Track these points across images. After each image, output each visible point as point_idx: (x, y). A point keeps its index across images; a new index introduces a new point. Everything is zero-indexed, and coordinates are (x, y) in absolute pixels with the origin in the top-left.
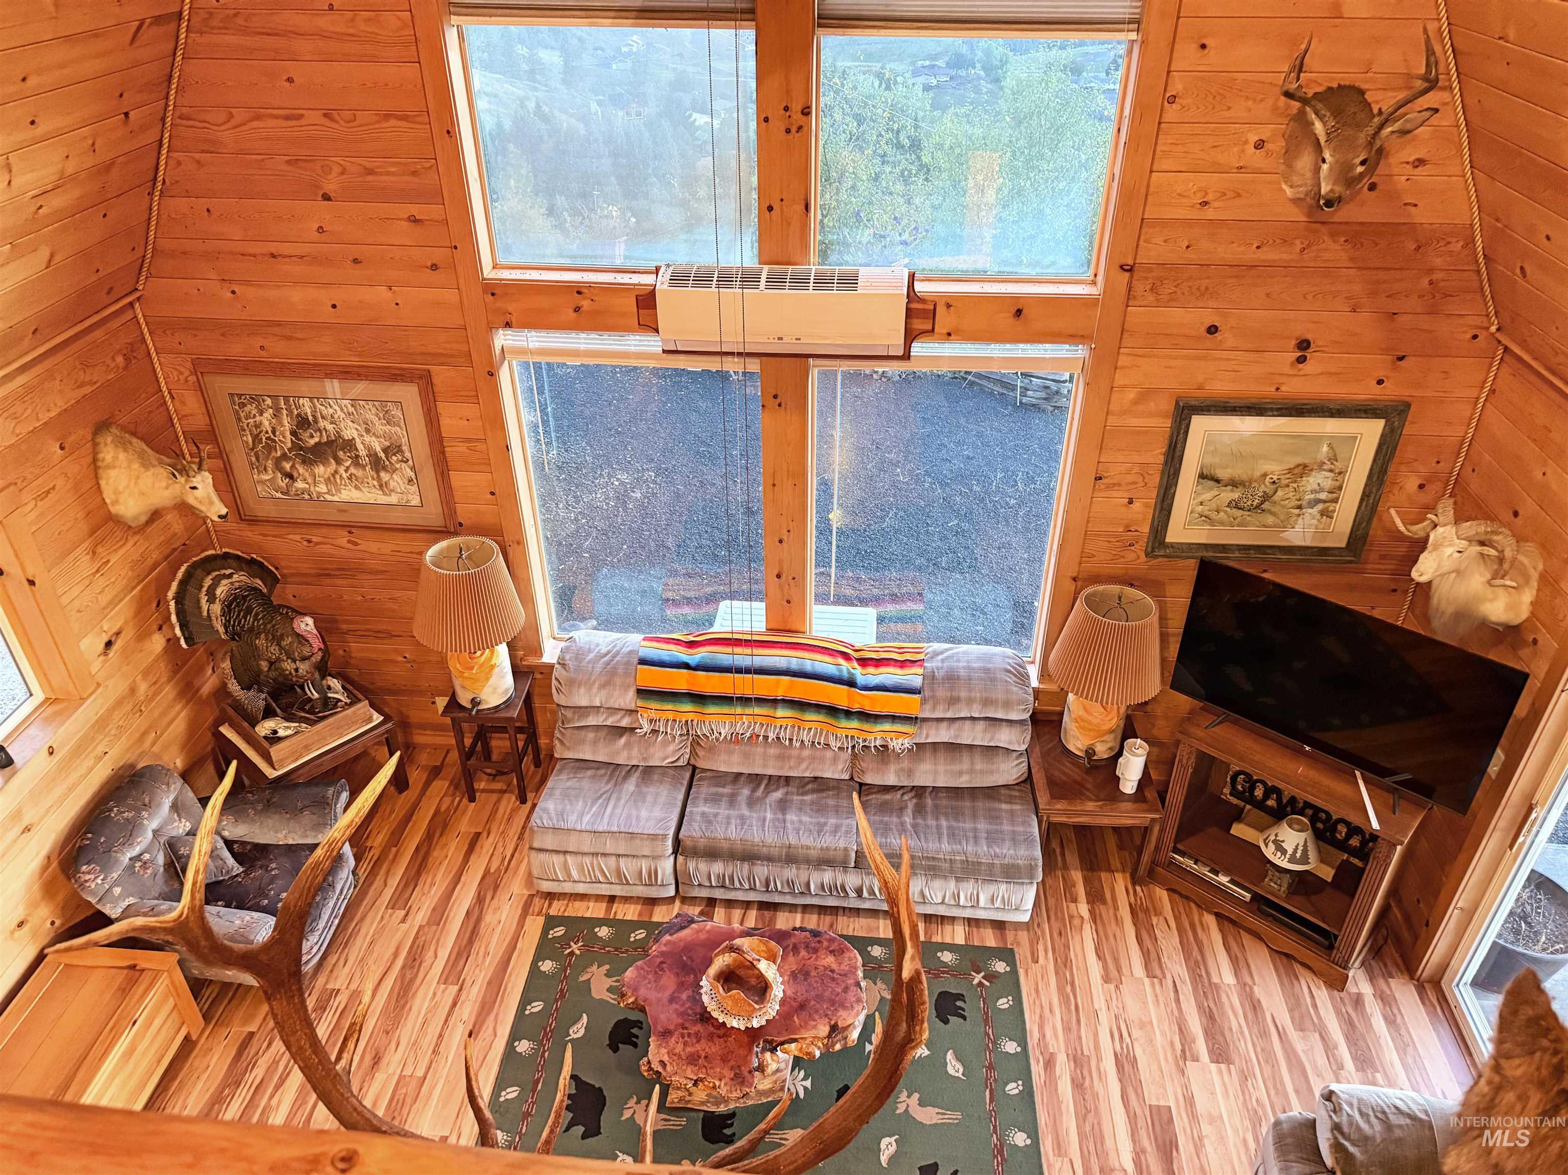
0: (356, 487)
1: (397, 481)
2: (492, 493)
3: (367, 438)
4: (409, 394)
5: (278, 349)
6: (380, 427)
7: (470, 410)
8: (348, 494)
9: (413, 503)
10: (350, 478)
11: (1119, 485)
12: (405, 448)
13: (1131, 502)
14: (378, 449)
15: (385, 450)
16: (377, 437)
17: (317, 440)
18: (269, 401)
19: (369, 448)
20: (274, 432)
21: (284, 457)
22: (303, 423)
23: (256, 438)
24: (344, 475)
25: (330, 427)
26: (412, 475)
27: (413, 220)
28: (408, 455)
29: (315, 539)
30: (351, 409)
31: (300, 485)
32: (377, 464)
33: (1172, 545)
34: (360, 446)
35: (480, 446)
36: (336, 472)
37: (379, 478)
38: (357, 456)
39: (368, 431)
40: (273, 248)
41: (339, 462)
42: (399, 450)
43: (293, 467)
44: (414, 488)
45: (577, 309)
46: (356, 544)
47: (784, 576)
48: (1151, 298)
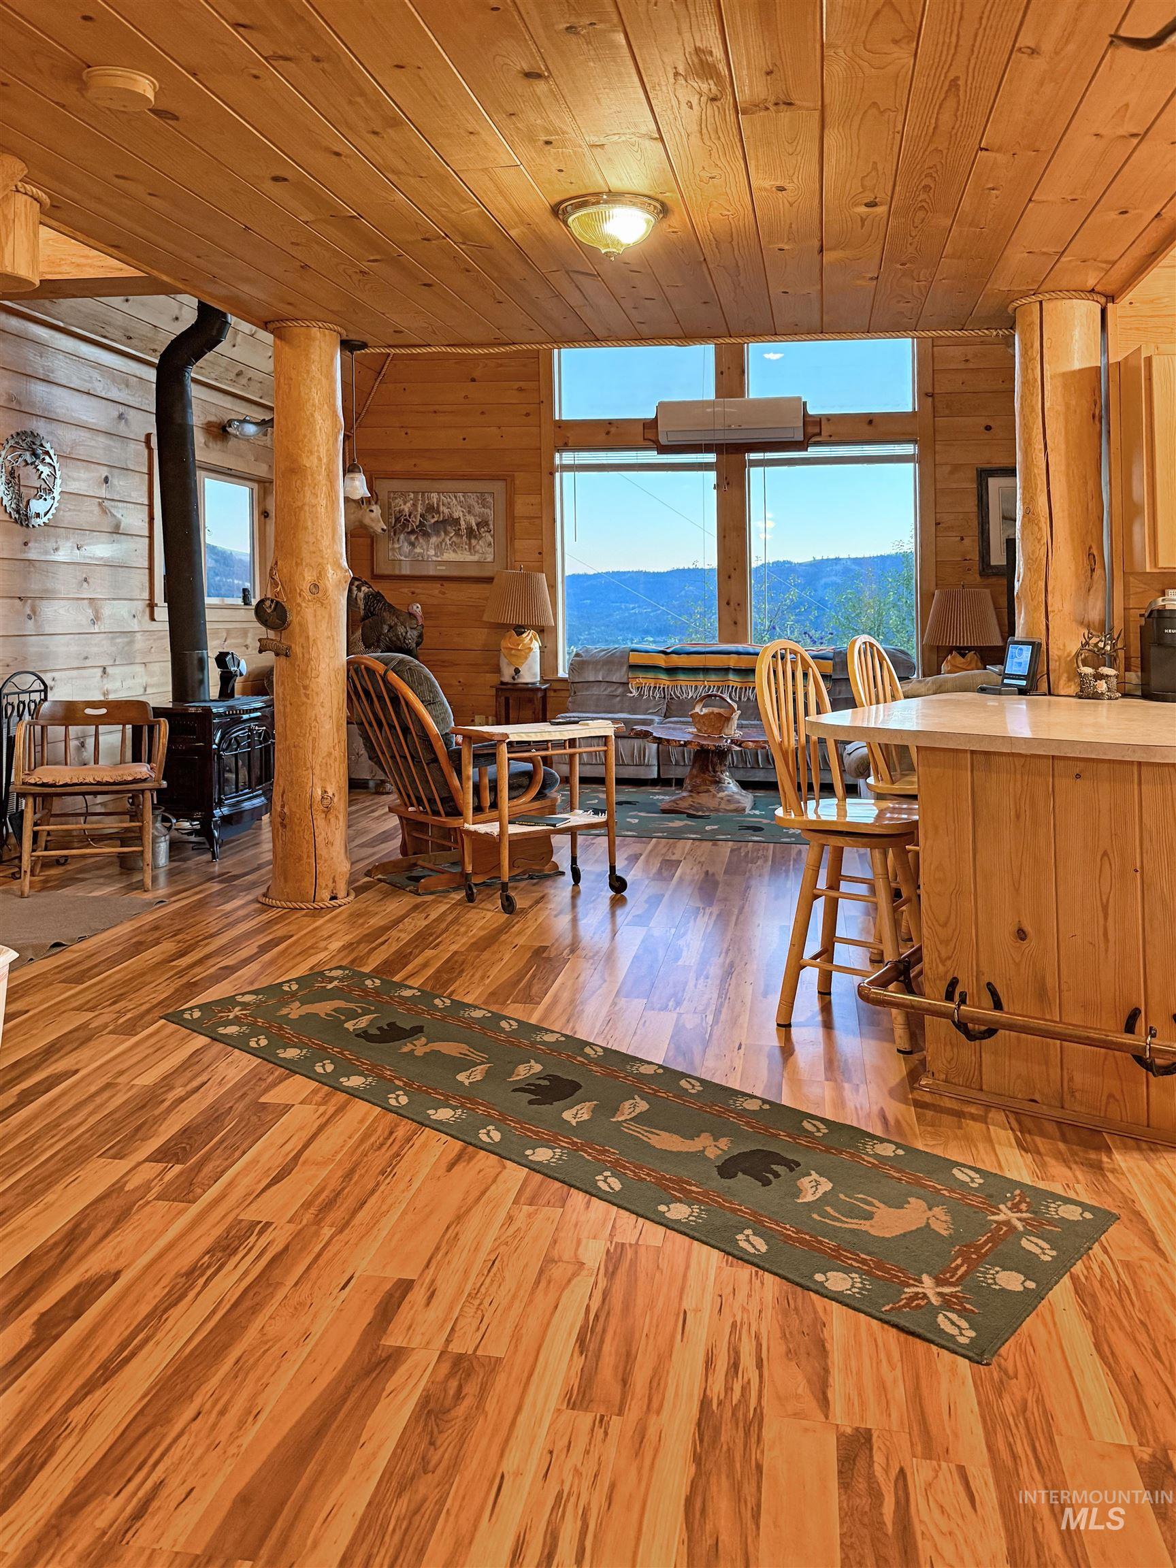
0: (454, 551)
1: (480, 545)
2: (540, 553)
3: (468, 517)
4: (498, 487)
5: (426, 465)
6: (478, 509)
7: (534, 499)
8: (449, 556)
9: (489, 560)
10: (451, 545)
11: (952, 527)
12: (491, 523)
13: (962, 539)
14: (474, 524)
15: (478, 525)
16: (475, 516)
17: (436, 519)
18: (412, 496)
19: (468, 523)
20: (410, 516)
21: (413, 532)
22: (431, 509)
23: (398, 520)
24: (448, 542)
25: (446, 511)
26: (492, 540)
27: (520, 389)
28: (491, 527)
29: (417, 591)
30: (462, 499)
31: (418, 550)
32: (471, 533)
33: (995, 567)
34: (462, 523)
35: (537, 521)
36: (443, 540)
37: (470, 544)
38: (459, 529)
39: (469, 512)
40: (436, 408)
41: (446, 533)
42: (487, 524)
43: (417, 538)
44: (491, 550)
45: (608, 433)
46: (444, 593)
47: (732, 604)
48: (947, 412)
